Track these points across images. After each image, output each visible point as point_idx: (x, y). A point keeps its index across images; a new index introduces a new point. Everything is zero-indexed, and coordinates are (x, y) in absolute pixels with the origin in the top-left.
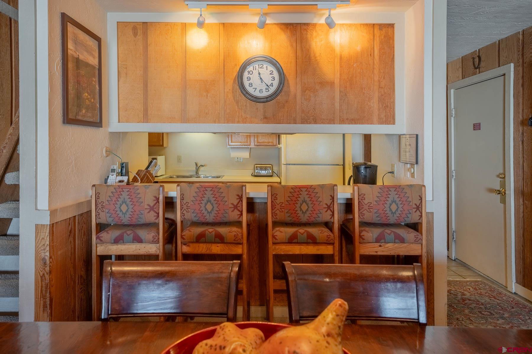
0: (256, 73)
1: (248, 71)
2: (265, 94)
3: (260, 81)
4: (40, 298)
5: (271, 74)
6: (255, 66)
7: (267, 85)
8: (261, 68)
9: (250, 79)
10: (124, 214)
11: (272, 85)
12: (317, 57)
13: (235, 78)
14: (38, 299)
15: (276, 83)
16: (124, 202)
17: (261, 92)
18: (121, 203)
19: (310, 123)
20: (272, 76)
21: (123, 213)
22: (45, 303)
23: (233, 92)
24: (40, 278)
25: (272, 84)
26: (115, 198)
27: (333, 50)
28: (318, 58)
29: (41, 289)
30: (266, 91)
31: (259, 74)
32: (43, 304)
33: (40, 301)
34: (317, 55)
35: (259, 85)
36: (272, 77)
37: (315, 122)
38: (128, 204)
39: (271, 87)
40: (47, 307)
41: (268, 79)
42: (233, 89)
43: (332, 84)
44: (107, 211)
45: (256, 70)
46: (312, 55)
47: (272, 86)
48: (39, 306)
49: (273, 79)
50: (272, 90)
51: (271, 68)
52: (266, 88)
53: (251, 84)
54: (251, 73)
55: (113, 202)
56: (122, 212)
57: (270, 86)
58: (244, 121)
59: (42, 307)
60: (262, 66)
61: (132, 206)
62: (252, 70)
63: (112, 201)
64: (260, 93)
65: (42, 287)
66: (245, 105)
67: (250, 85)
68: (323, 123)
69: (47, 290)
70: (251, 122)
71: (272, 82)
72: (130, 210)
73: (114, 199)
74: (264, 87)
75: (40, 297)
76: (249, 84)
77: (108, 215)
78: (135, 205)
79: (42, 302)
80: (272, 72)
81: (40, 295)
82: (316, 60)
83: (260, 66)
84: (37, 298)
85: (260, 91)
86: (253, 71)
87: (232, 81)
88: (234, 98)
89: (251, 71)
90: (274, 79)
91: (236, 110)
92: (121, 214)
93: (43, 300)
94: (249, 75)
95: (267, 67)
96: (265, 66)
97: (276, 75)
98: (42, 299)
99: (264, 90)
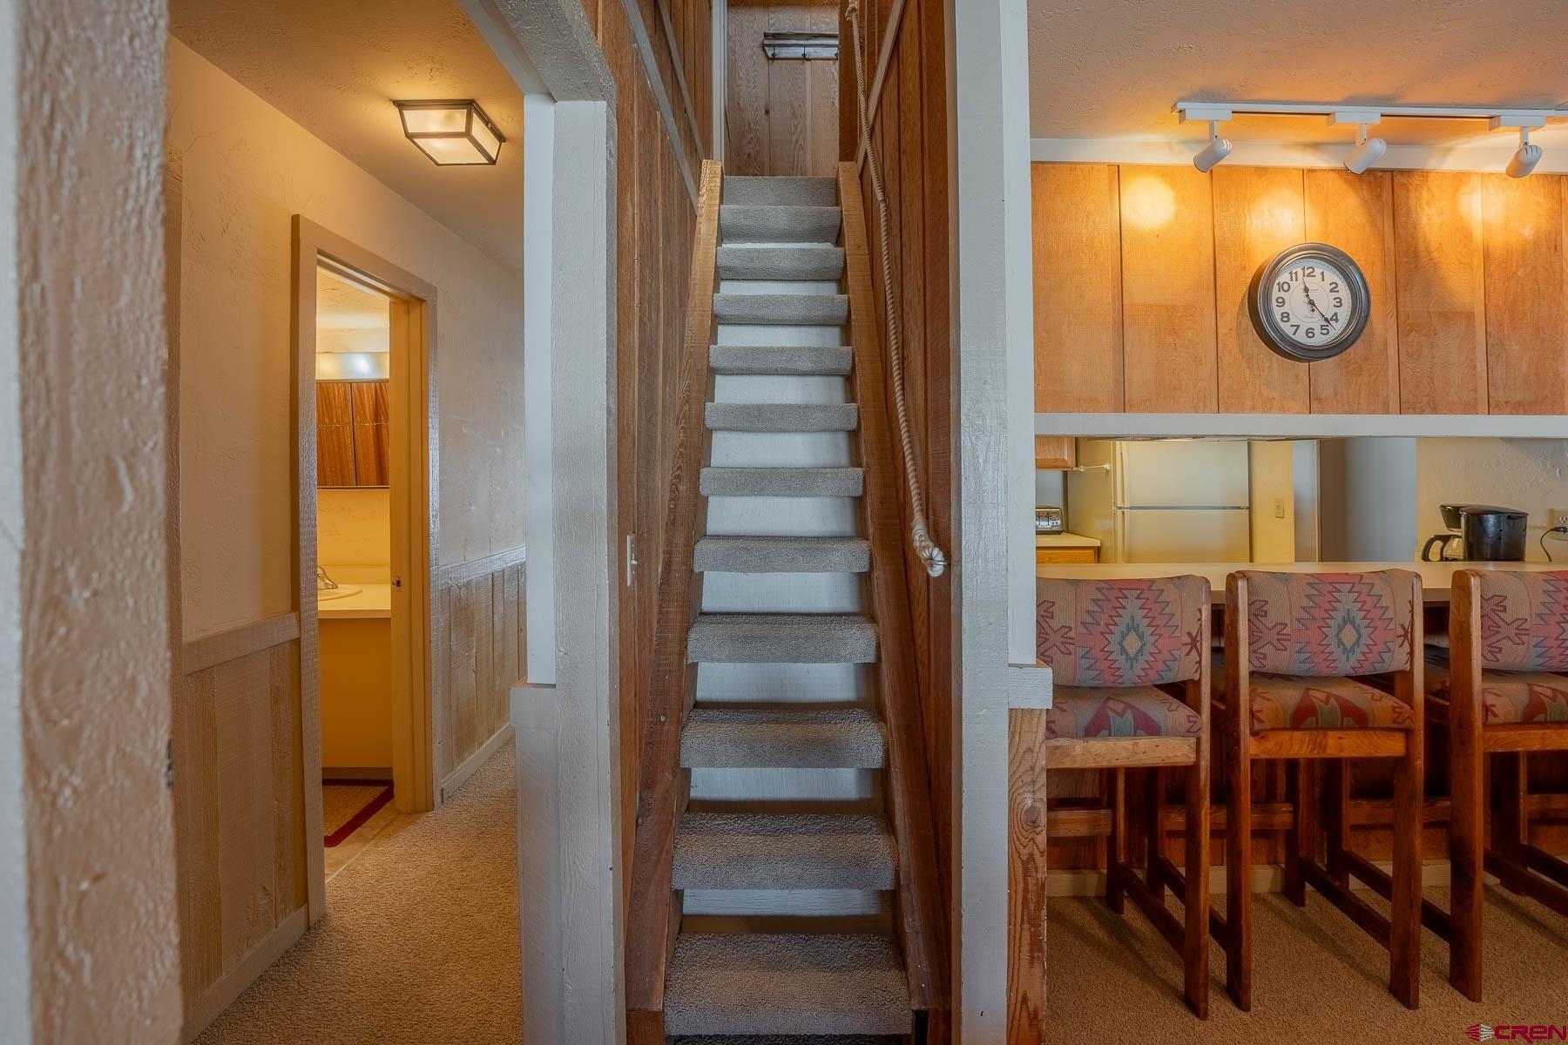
0: (1297, 287)
1: (1279, 284)
2: (1319, 340)
3: (1307, 308)
4: (1022, 923)
5: (1332, 291)
6: (1294, 271)
7: (1326, 320)
8: (1309, 275)
9: (1284, 302)
10: (1132, 660)
11: (1335, 317)
12: (1432, 252)
13: (1242, 300)
14: (1015, 925)
15: (1344, 313)
16: (1132, 627)
17: (1310, 335)
18: (1125, 631)
19: (1422, 412)
20: (1336, 295)
21: (1128, 658)
22: (1035, 936)
23: (1238, 335)
24: (1019, 866)
25: (1336, 314)
26: (1107, 615)
27: (1465, 234)
28: (1435, 255)
29: (1025, 899)
30: (1323, 331)
31: (1306, 290)
32: (1031, 940)
33: (1021, 932)
34: (1434, 245)
35: (1306, 317)
36: (1335, 299)
37: (1435, 410)
38: (1143, 632)
39: (1332, 322)
40: (1041, 950)
41: (1326, 304)
42: (1238, 327)
43: (1469, 316)
44: (1081, 652)
45: (1297, 280)
46: (1422, 248)
47: (1337, 320)
48: (1017, 948)
49: (1339, 304)
50: (1337, 329)
51: (1332, 276)
52: (1322, 326)
53: (1285, 315)
54: (1286, 287)
55: (1102, 628)
56: (1127, 654)
57: (1331, 319)
58: (1267, 407)
59: (1025, 948)
60: (1311, 270)
61: (1153, 639)
62: (1288, 281)
63: (1098, 624)
64: (1307, 335)
65: (1026, 890)
66: (1269, 367)
67: (1283, 317)
68: (1451, 412)
69: (1041, 900)
70: (1283, 410)
71: (1337, 310)
72: (1149, 648)
73: (1104, 619)
74: (1316, 322)
75: (1019, 920)
76: (1282, 315)
77: (1085, 663)
78: (1160, 635)
79: (1026, 936)
80: (1334, 285)
81: (1019, 915)
82: (1431, 259)
83: (1307, 272)
84: (1013, 923)
85: (1307, 333)
86: (1291, 283)
87: (1235, 310)
88: (1241, 351)
89: (1284, 283)
90: (1340, 302)
91: (1247, 380)
92: (1122, 661)
93: (1030, 929)
94: (1282, 294)
95: (1322, 273)
96: (1318, 272)
97: (1344, 292)
98: (1026, 926)
99: (1317, 331)
